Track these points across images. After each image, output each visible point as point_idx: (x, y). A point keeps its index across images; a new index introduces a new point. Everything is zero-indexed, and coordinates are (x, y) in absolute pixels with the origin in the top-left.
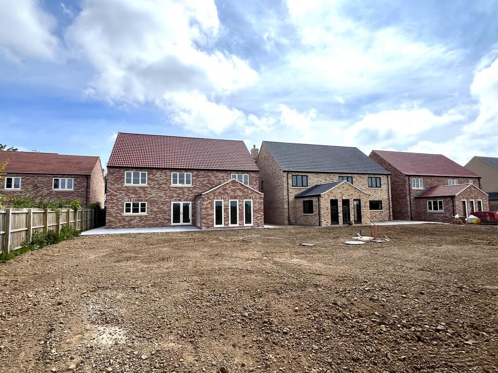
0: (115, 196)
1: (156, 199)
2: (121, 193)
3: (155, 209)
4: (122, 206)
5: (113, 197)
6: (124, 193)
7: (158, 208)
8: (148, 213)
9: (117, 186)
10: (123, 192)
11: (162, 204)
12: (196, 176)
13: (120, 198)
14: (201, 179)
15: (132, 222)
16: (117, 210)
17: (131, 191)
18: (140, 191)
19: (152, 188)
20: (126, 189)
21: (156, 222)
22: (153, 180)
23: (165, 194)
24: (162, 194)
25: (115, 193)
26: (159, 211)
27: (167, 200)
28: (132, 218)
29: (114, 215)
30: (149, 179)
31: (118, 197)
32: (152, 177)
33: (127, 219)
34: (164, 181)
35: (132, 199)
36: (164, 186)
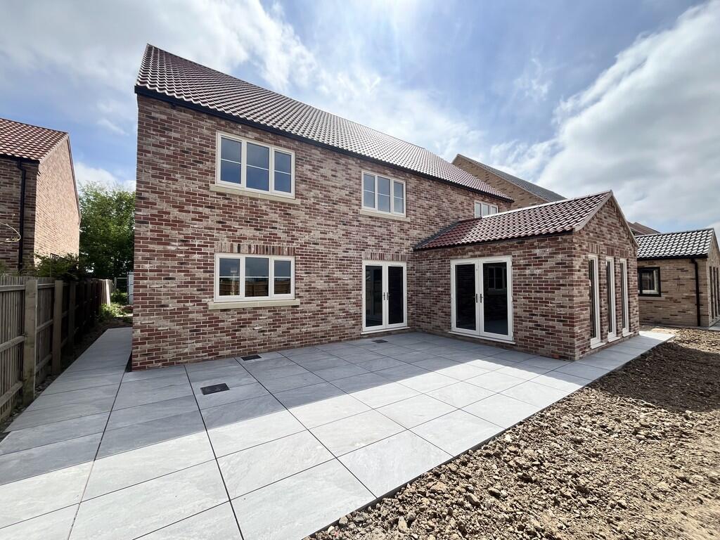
0: (177, 224)
1: (321, 248)
2: (202, 217)
3: (320, 284)
4: (208, 268)
5: (167, 230)
6: (213, 217)
7: (330, 279)
8: (297, 296)
9: (184, 184)
10: (206, 211)
11: (341, 267)
12: (416, 191)
13: (197, 235)
14: (425, 203)
15: (246, 332)
16: (186, 284)
17: (243, 213)
18: (273, 216)
19: (312, 210)
20: (222, 202)
21: (323, 327)
22: (313, 185)
23: (347, 234)
24: (337, 234)
25: (175, 213)
26: (332, 291)
27: (351, 253)
28: (246, 317)
29: (173, 305)
30: (302, 179)
31: (189, 231)
32: (309, 174)
33: (228, 321)
34: (344, 193)
35: (245, 244)
36: (342, 208)
